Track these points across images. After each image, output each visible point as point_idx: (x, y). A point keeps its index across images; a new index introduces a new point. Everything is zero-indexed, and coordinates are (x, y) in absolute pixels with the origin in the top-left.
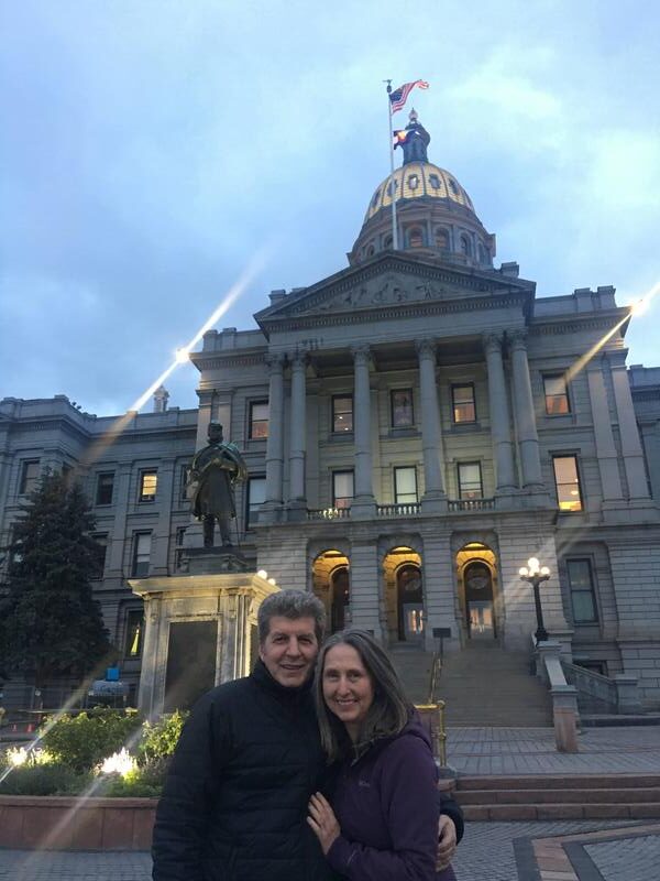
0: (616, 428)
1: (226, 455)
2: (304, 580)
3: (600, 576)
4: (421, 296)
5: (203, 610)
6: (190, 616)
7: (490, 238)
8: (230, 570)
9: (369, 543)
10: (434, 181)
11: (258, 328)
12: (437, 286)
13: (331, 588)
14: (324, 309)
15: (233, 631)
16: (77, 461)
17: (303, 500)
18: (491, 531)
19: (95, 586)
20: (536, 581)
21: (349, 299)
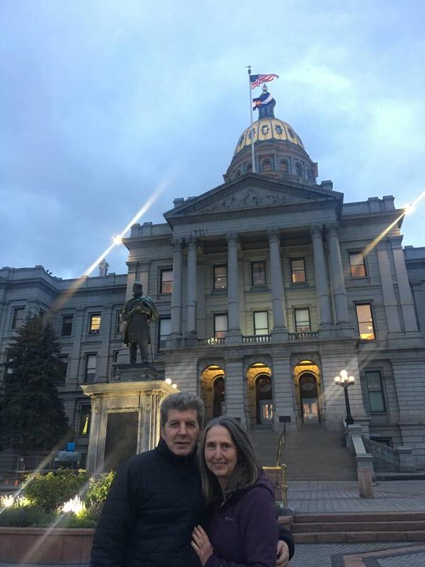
0: (396, 286)
1: (145, 304)
2: (195, 385)
3: (387, 382)
4: (270, 202)
5: (129, 405)
6: (120, 409)
7: (315, 165)
8: (146, 379)
9: (237, 361)
10: (278, 129)
11: (166, 222)
12: (281, 196)
13: (213, 390)
14: (208, 210)
15: (148, 418)
16: (50, 308)
17: (195, 333)
18: (317, 353)
19: (60, 389)
20: (346, 385)
21: (224, 204)
